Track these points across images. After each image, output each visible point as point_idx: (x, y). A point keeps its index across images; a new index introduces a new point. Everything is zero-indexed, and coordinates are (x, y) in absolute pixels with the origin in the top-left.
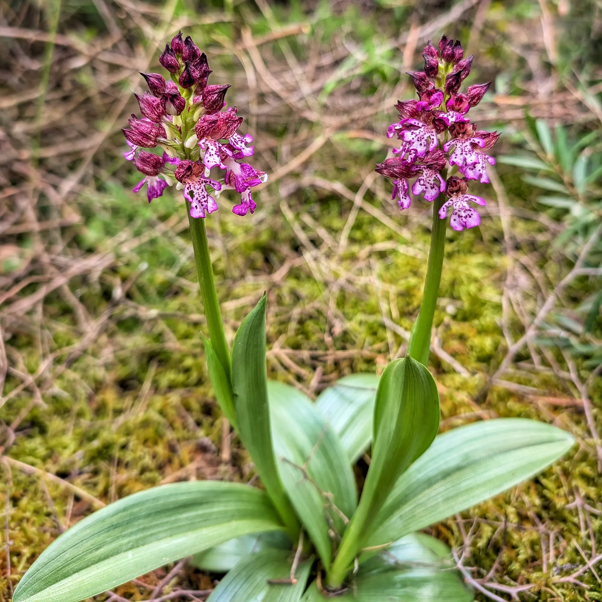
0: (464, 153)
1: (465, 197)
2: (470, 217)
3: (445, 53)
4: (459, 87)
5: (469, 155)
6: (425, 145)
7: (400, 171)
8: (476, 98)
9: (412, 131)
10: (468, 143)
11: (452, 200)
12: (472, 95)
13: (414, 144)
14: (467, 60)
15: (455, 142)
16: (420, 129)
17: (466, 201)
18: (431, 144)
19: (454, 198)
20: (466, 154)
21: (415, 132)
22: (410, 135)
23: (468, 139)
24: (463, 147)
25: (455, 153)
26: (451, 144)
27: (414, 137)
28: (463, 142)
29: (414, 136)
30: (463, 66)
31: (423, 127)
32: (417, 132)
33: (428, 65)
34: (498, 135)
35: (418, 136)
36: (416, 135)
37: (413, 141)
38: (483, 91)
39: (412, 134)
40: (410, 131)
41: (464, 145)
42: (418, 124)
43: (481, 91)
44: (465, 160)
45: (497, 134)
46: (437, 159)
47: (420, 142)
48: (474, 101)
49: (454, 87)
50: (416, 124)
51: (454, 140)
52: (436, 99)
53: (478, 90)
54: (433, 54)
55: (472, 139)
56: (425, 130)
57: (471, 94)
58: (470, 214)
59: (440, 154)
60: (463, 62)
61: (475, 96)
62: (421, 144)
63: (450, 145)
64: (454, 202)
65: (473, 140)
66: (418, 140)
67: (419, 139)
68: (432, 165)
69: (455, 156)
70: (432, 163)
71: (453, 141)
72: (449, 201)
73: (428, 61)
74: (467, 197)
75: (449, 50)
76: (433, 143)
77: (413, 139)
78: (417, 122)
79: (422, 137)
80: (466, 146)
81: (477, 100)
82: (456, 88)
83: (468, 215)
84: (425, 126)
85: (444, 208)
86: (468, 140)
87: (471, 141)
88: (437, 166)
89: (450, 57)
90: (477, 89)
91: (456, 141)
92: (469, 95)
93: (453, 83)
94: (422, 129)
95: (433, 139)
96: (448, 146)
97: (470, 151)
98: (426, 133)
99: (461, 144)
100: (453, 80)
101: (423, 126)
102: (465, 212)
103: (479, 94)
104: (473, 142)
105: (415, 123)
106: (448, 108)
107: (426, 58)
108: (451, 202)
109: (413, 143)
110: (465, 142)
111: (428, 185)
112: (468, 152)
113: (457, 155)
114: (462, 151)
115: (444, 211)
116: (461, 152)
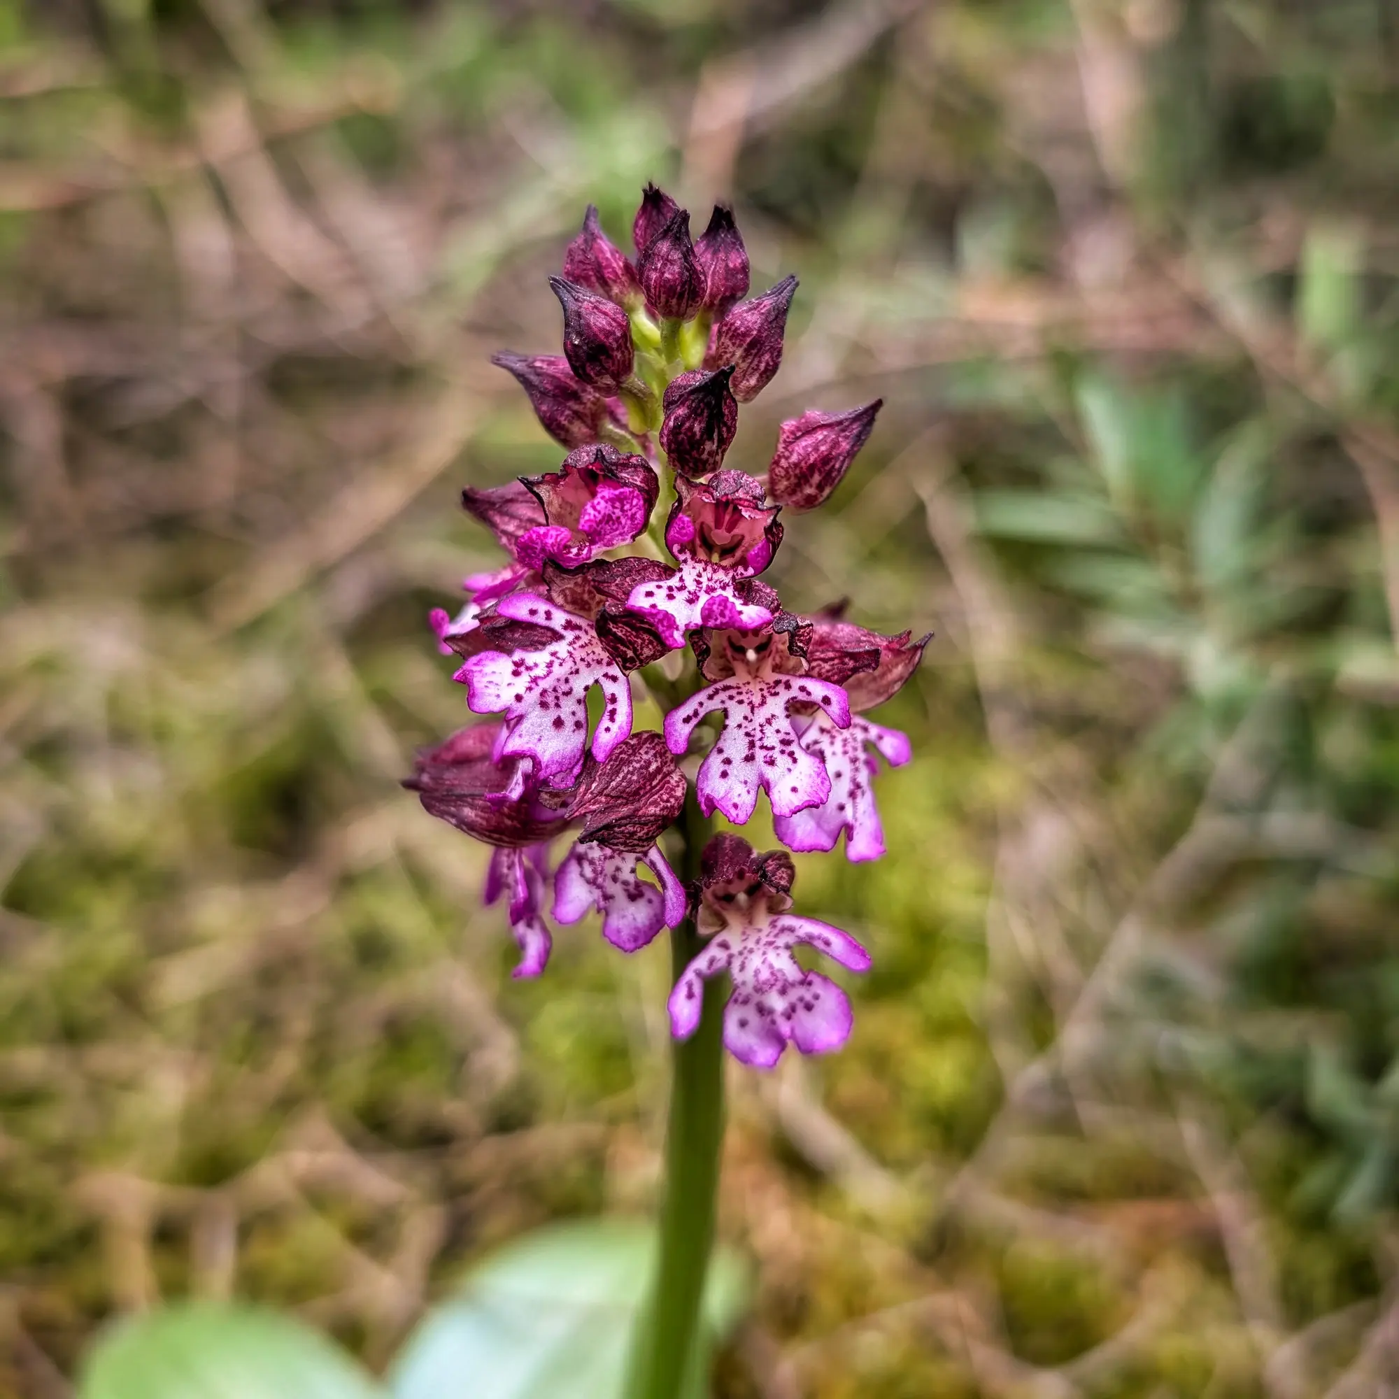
0: (760, 755)
1: (783, 930)
2: (809, 1007)
3: (654, 276)
4: (724, 443)
5: (783, 761)
6: (578, 725)
7: (487, 820)
8: (816, 478)
9: (517, 656)
10: (776, 706)
11: (724, 945)
12: (796, 465)
13: (525, 726)
14: (768, 303)
15: (717, 699)
16: (554, 647)
17: (788, 947)
18: (606, 723)
19: (733, 935)
20: (771, 762)
21: (531, 658)
22: (508, 677)
23: (777, 683)
24: (756, 724)
25: (720, 751)
26: (702, 712)
27: (521, 691)
28: (757, 700)
29: (521, 684)
30: (745, 335)
31: (570, 635)
32: (539, 658)
33: (579, 334)
34: (916, 648)
35: (543, 684)
36: (535, 680)
37: (519, 708)
38: (845, 445)
39: (516, 673)
40: (509, 653)
41: (761, 716)
42: (548, 615)
43: (835, 444)
44: (765, 785)
45: (915, 640)
46: (635, 795)
47: (552, 714)
48: (809, 491)
49: (701, 442)
50: (540, 619)
51: (716, 692)
52: (608, 519)
53: (824, 441)
54: (608, 274)
55: (797, 683)
56: (579, 654)
57: (794, 458)
58: (808, 997)
59: (649, 763)
60: (746, 314)
61: (812, 468)
62: (558, 723)
63: (696, 713)
64: (735, 949)
65: (802, 689)
66: (544, 705)
67: (550, 699)
68: (608, 827)
69: (722, 767)
70: (612, 817)
71: (711, 697)
72: (713, 951)
73: (579, 315)
74: (791, 930)
75: (672, 262)
76: (612, 720)
77: (519, 698)
78: (542, 607)
79: (565, 688)
80: (769, 721)
81: (820, 487)
82: (710, 446)
83: (801, 999)
84: (579, 628)
85: (690, 986)
86: (781, 689)
87: (795, 692)
88: (637, 828)
89: (681, 296)
90: (820, 436)
91: (723, 696)
92: (783, 463)
93: (697, 428)
94: (562, 648)
95: (613, 699)
96: (687, 720)
97: (786, 742)
98: (582, 666)
99: (745, 709)
100: (694, 413)
101: (569, 626)
102: (783, 992)
103: (826, 459)
104: (802, 697)
105: (533, 612)
106: (676, 548)
107: (567, 297)
108: (721, 955)
109: (521, 718)
110: (763, 703)
111: (616, 889)
112: (779, 747)
113: (728, 761)
114: (752, 745)
115: (690, 996)
116: (745, 752)
